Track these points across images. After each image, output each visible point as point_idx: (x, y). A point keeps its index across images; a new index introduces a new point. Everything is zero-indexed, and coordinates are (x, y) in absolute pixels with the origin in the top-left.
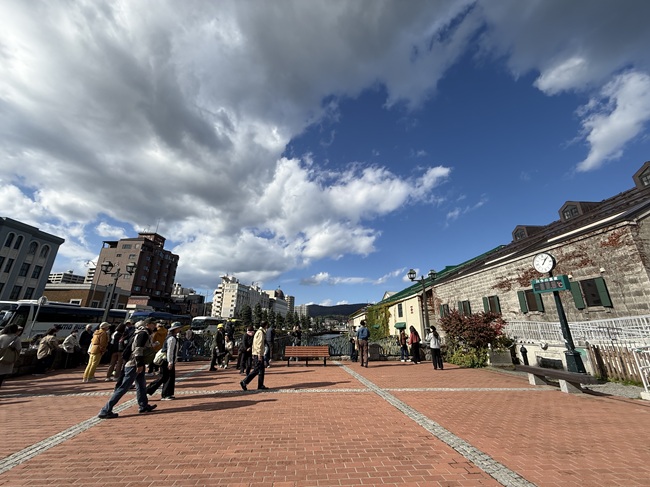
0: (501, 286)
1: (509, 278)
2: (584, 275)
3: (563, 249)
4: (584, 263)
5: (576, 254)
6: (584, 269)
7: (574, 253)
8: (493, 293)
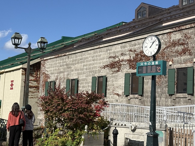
0: (112, 66)
1: (121, 58)
2: (181, 63)
3: (172, 35)
4: (184, 52)
5: (180, 42)
6: (182, 58)
7: (179, 40)
8: (103, 73)
